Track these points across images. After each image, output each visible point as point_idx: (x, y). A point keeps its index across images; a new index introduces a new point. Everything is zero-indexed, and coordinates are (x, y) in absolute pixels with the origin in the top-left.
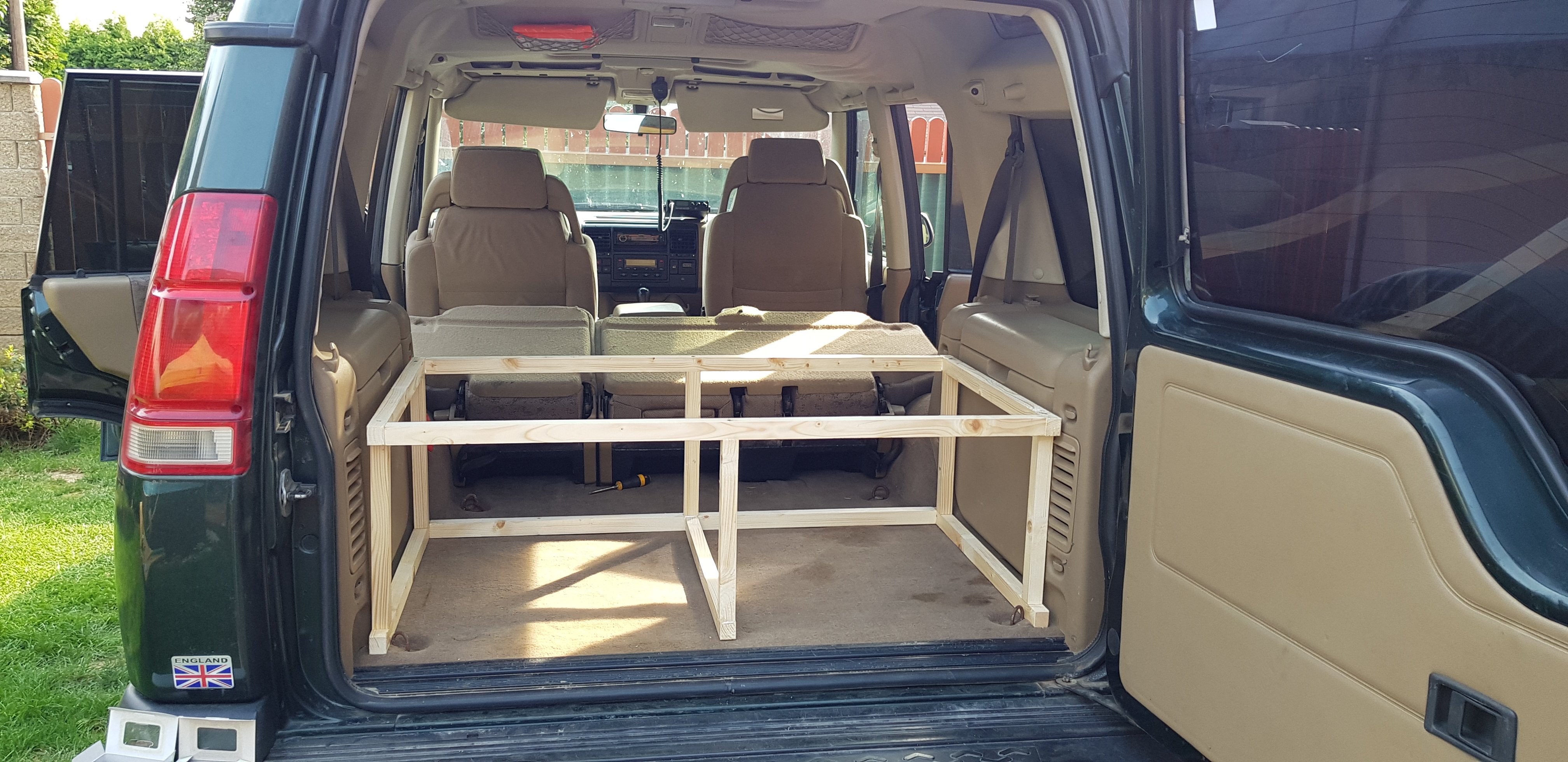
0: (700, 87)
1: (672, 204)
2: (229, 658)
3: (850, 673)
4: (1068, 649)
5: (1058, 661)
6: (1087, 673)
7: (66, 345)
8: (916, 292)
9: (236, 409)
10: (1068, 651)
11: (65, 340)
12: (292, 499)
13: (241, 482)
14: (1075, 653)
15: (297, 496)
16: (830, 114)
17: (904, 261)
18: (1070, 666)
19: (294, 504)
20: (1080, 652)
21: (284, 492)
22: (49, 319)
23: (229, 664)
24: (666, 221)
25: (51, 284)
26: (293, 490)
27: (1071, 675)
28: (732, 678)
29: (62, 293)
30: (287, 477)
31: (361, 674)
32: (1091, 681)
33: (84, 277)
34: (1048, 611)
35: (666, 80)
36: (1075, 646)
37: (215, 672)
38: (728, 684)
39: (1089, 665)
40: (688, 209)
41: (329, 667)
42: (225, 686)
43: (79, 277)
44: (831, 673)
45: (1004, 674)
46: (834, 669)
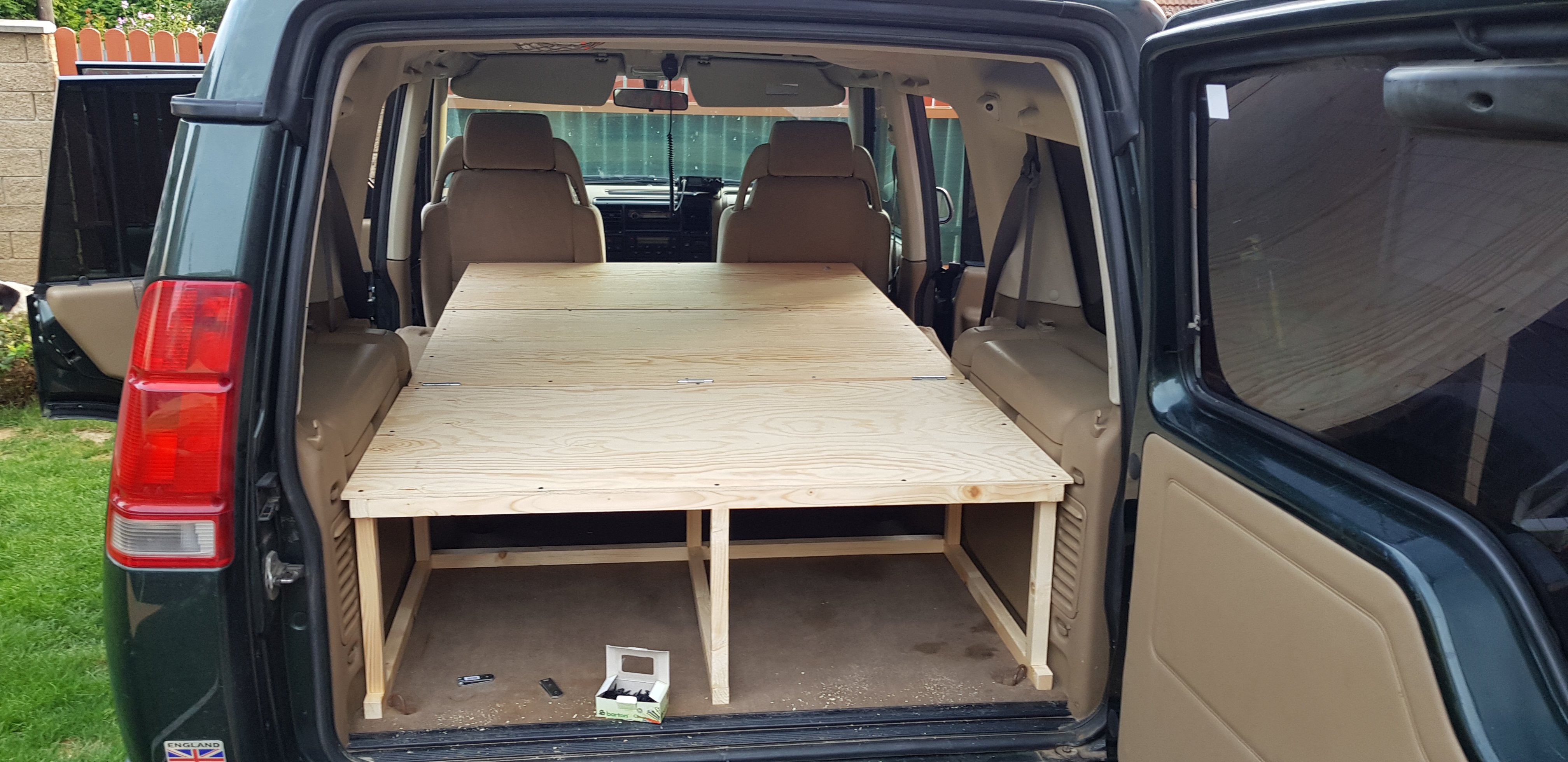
0: (712, 62)
1: (684, 181)
2: (220, 742)
3: (847, 741)
4: (1070, 714)
5: (1060, 728)
6: (1089, 741)
7: (73, 352)
8: (932, 283)
9: (217, 501)
10: (1070, 717)
11: (71, 346)
12: (279, 584)
14: (1078, 720)
15: (283, 581)
16: (847, 89)
17: (920, 253)
18: (1071, 734)
19: (282, 589)
20: (1083, 718)
21: (271, 577)
22: (54, 326)
23: (221, 748)
24: (679, 196)
25: (56, 292)
26: (279, 573)
27: (1072, 744)
28: (726, 747)
29: (66, 301)
30: (273, 561)
31: (356, 742)
32: (1093, 750)
33: (88, 284)
34: (1051, 674)
35: (676, 55)
36: (1079, 710)
38: (723, 754)
39: (1091, 733)
40: (701, 185)
41: (323, 741)
43: (82, 284)
44: (827, 742)
45: (1003, 743)
46: (830, 738)
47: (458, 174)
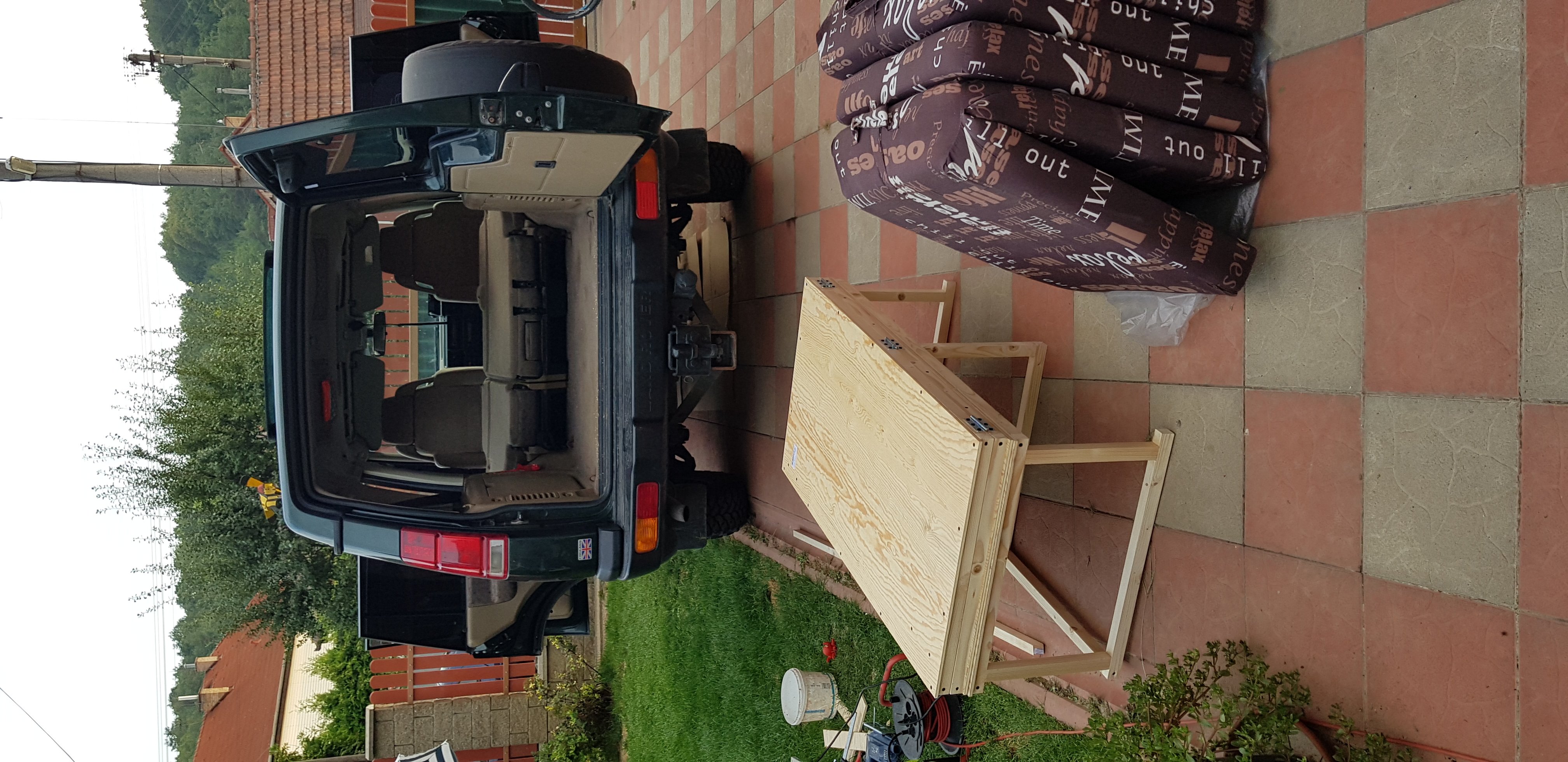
0: (354, 301)
1: (430, 317)
2: (578, 541)
7: (502, 636)
9: (483, 539)
11: (499, 637)
13: (510, 537)
15: (520, 518)
16: (367, 216)
19: (524, 519)
21: (519, 522)
22: (488, 645)
23: (582, 540)
24: (443, 320)
25: (470, 643)
29: (474, 638)
30: (513, 522)
35: (350, 322)
37: (585, 545)
40: (433, 309)
42: (591, 542)
43: (467, 630)
47: (417, 448)
